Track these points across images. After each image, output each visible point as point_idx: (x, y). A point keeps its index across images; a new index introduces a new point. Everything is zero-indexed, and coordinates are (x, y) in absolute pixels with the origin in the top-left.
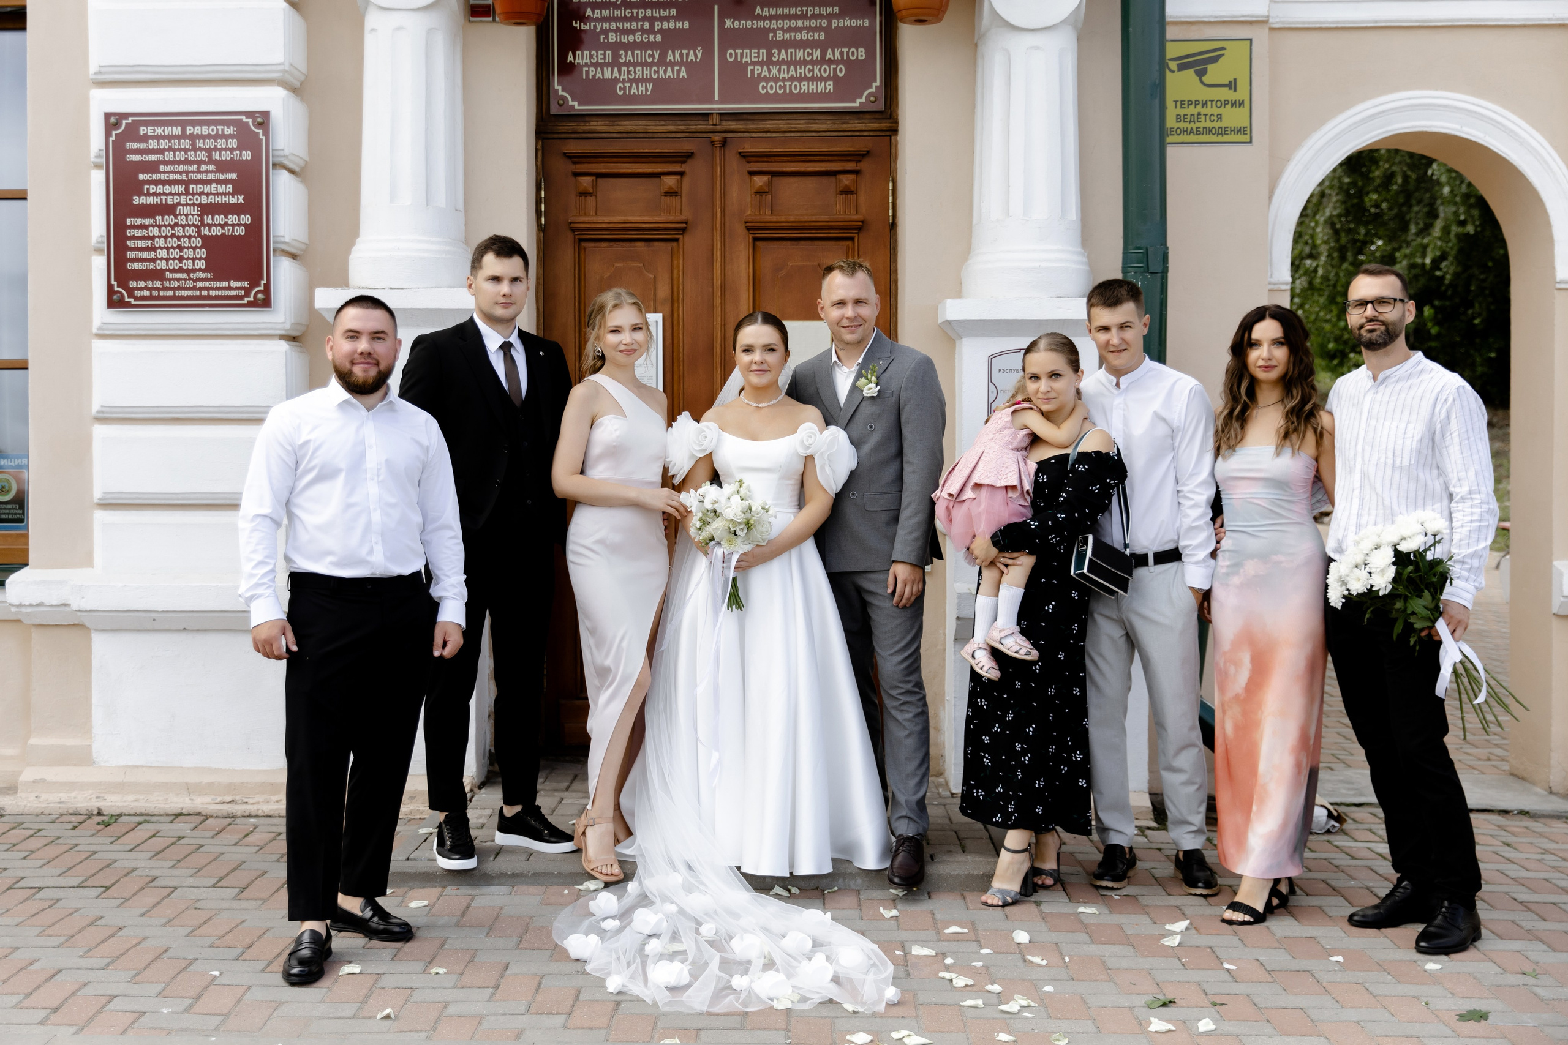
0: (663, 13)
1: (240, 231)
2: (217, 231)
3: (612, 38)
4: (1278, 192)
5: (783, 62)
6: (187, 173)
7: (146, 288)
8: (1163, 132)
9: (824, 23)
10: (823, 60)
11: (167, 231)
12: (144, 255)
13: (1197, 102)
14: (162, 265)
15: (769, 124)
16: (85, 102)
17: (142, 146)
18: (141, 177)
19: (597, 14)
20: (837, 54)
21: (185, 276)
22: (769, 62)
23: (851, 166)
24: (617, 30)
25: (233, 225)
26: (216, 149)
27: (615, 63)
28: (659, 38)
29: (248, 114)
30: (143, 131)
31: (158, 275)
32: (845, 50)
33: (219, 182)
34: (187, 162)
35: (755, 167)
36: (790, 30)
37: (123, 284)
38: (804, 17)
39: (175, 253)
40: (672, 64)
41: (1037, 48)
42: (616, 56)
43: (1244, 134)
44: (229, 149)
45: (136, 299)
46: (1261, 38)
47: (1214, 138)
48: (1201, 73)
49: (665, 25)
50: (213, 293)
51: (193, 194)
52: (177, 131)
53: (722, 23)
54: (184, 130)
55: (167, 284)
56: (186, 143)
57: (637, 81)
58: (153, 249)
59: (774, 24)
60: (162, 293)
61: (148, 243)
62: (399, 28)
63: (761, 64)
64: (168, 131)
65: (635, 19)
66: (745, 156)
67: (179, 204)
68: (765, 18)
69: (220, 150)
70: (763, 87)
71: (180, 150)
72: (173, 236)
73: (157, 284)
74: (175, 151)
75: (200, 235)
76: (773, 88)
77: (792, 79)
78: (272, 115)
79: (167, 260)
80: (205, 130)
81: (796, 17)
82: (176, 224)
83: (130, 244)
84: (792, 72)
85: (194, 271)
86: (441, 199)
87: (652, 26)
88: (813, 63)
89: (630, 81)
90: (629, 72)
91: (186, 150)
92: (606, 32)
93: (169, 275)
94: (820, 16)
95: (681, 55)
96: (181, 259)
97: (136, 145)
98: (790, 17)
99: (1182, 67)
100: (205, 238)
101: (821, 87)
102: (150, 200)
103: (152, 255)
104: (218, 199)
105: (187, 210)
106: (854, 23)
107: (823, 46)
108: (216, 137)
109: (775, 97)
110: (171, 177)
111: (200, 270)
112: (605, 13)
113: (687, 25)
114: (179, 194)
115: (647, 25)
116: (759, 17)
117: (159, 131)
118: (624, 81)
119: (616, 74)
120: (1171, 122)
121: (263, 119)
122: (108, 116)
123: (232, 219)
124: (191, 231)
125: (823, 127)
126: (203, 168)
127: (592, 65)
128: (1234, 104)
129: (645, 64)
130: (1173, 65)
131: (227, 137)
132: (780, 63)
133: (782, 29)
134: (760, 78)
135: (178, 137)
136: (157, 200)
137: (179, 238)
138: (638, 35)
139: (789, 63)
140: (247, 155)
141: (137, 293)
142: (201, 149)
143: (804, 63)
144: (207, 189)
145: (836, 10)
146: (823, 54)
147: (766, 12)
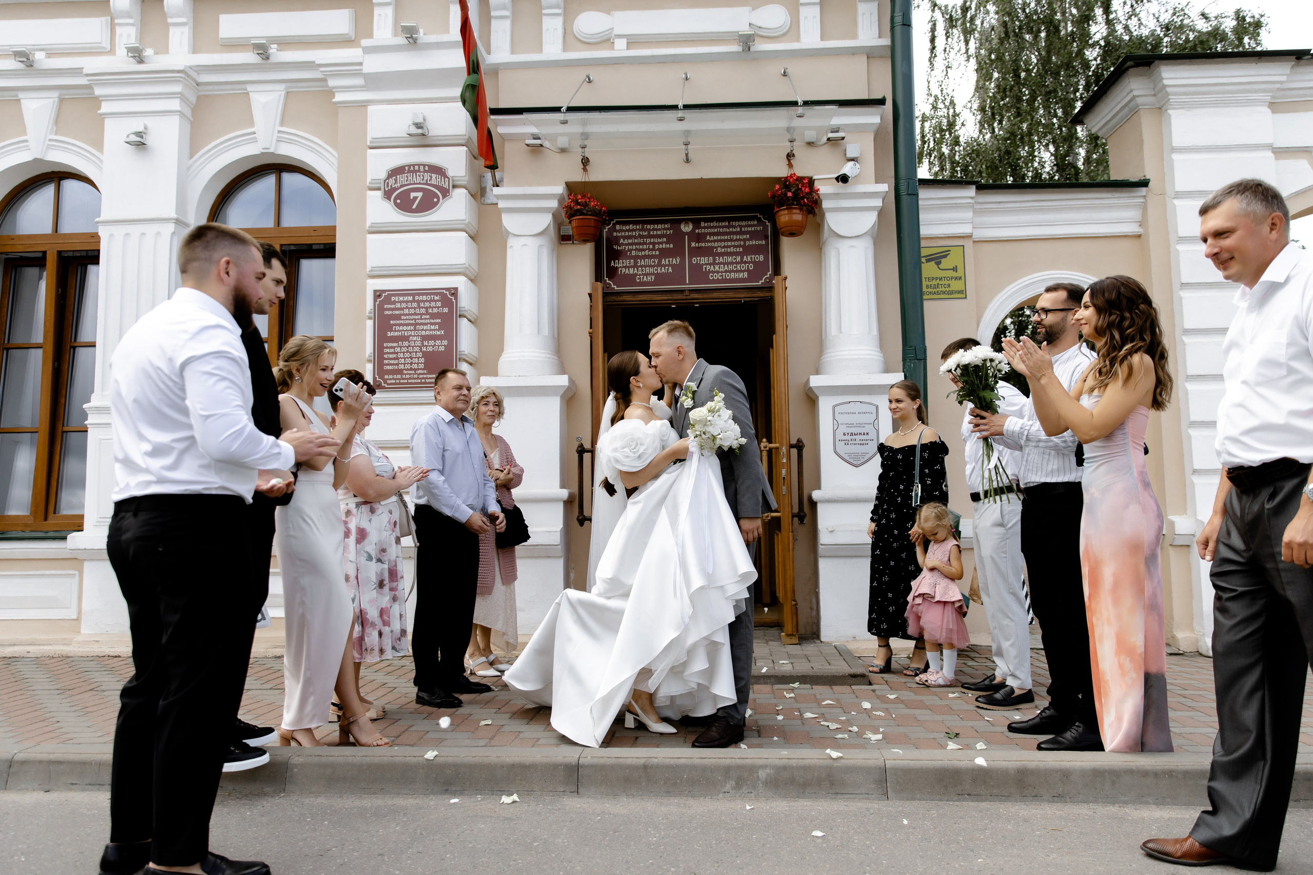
0: (659, 240)
1: (442, 349)
2: (430, 349)
3: (634, 253)
4: (981, 324)
5: (721, 263)
6: (415, 319)
7: (393, 379)
8: (922, 293)
9: (742, 243)
10: (742, 262)
11: (404, 349)
12: (392, 362)
13: (937, 278)
14: (402, 367)
15: (714, 295)
16: (364, 286)
17: (393, 306)
18: (392, 322)
19: (626, 241)
20: (749, 258)
21: (413, 372)
22: (714, 264)
24: (636, 249)
25: (439, 346)
26: (430, 307)
27: (635, 266)
28: (657, 253)
29: (447, 289)
30: (393, 299)
31: (400, 372)
32: (753, 256)
33: (431, 324)
34: (415, 314)
36: (724, 247)
37: (381, 377)
38: (731, 240)
39: (409, 361)
40: (665, 266)
41: (853, 246)
42: (636, 263)
43: (962, 294)
44: (437, 307)
45: (388, 384)
46: (968, 245)
47: (947, 296)
48: (938, 264)
49: (661, 246)
50: (428, 381)
51: (418, 330)
52: (410, 298)
53: (689, 245)
54: (414, 298)
55: (404, 376)
56: (415, 305)
57: (647, 275)
58: (397, 359)
59: (716, 244)
60: (401, 381)
61: (395, 356)
62: (525, 245)
63: (710, 264)
64: (406, 299)
65: (646, 244)
67: (411, 335)
68: (711, 242)
69: (433, 308)
70: (711, 276)
71: (412, 308)
72: (407, 352)
73: (399, 376)
74: (409, 308)
75: (421, 351)
76: (717, 276)
77: (726, 271)
78: (459, 290)
79: (404, 364)
80: (425, 298)
81: (727, 240)
82: (409, 346)
83: (386, 356)
84: (726, 268)
85: (418, 369)
86: (546, 331)
87: (654, 247)
88: (737, 263)
89: (643, 274)
90: (642, 270)
91: (415, 308)
92: (630, 251)
93: (405, 372)
94: (740, 240)
95: (669, 261)
96: (411, 363)
97: (389, 306)
98: (724, 241)
99: (928, 261)
100: (424, 353)
101: (741, 275)
102: (396, 334)
103: (396, 362)
104: (431, 333)
105: (415, 338)
106: (757, 242)
107: (742, 254)
108: (430, 301)
109: (718, 281)
110: (407, 322)
111: (421, 369)
112: (630, 241)
113: (672, 246)
114: (411, 331)
115: (651, 247)
116: (709, 241)
117: (401, 299)
118: (640, 275)
119: (636, 271)
120: (924, 289)
121: (454, 292)
122: (375, 291)
123: (438, 343)
124: (417, 349)
125: (743, 295)
126: (424, 317)
127: (624, 267)
128: (956, 278)
129: (650, 266)
130: (923, 260)
131: (436, 301)
132: (719, 264)
133: (720, 247)
134: (710, 272)
135: (411, 302)
136: (400, 334)
137: (410, 353)
138: (647, 251)
139: (724, 264)
140: (446, 310)
141: (389, 382)
142: (422, 308)
143: (732, 263)
144: (425, 328)
145: (748, 236)
146: (742, 259)
147: (712, 238)
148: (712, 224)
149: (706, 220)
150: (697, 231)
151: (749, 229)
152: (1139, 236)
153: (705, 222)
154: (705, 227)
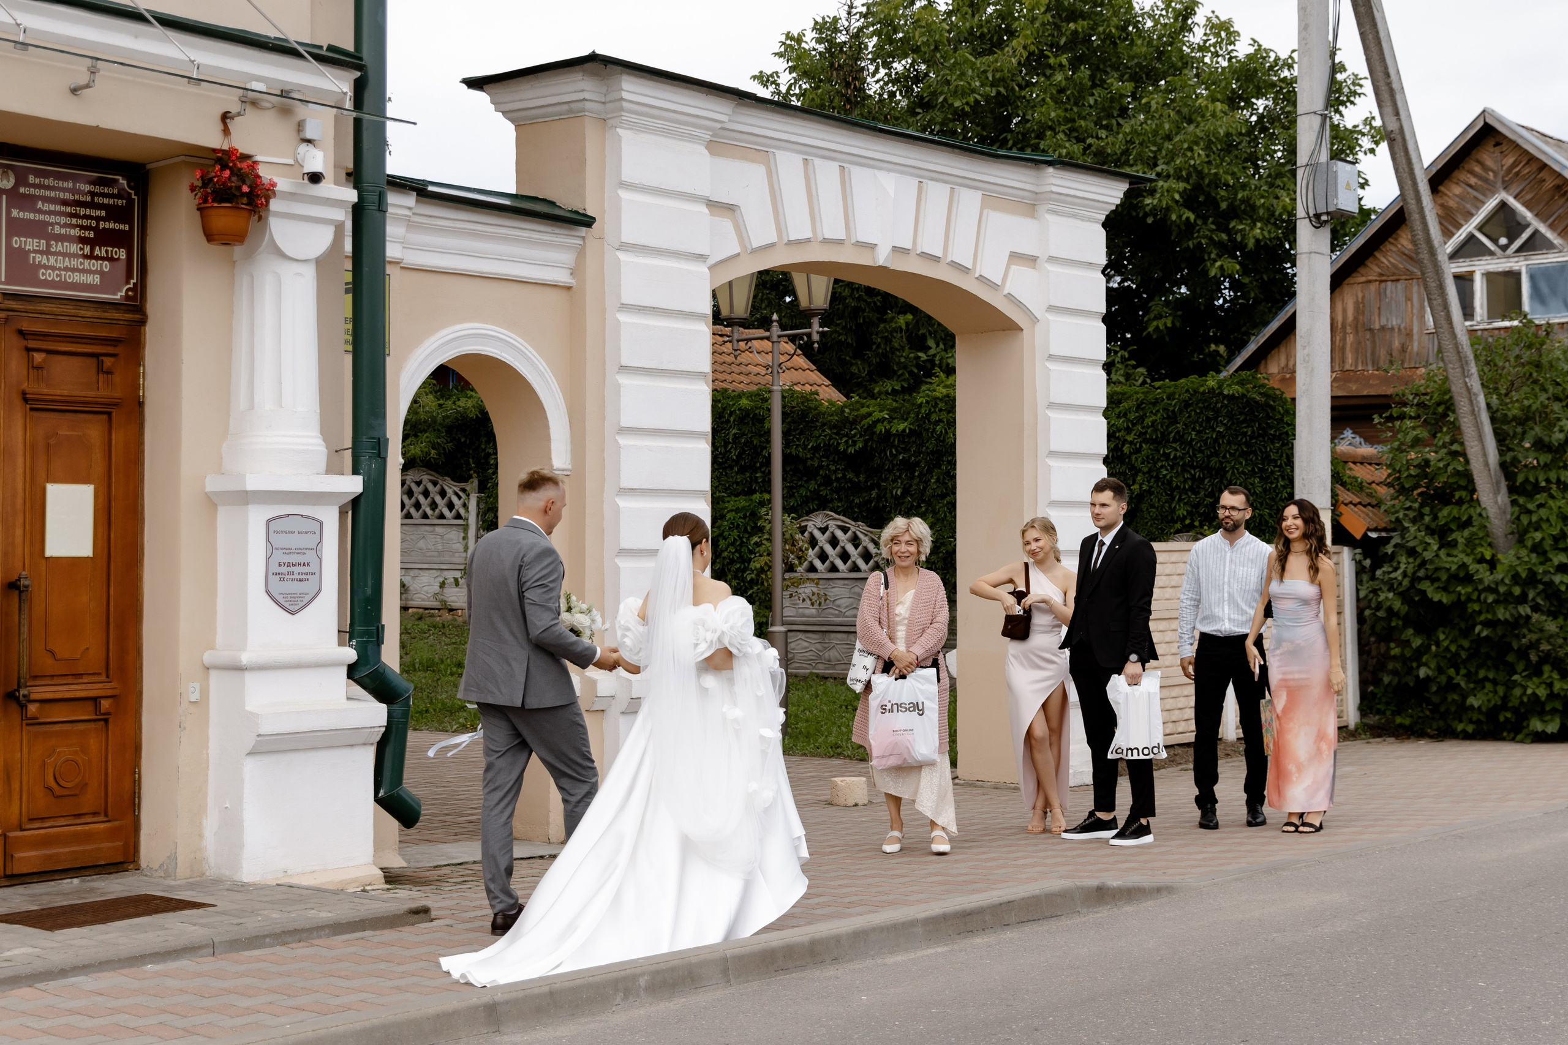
5: (59, 253)
9: (94, 223)
10: (92, 256)
15: (44, 307)
20: (103, 252)
22: (47, 252)
23: (110, 350)
32: (110, 249)
35: (32, 344)
36: (64, 225)
38: (77, 216)
46: (395, 274)
53: (8, 213)
59: (52, 219)
63: (41, 252)
66: (21, 333)
68: (44, 213)
70: (43, 274)
76: (51, 275)
77: (66, 269)
81: (70, 215)
84: (67, 263)
88: (84, 257)
94: (90, 217)
98: (65, 215)
101: (90, 279)
106: (117, 226)
107: (92, 243)
109: (52, 284)
116: (40, 211)
125: (88, 314)
132: (56, 254)
133: (58, 224)
134: (41, 266)
139: (64, 255)
143: (76, 256)
145: (103, 213)
146: (92, 250)
147: (47, 207)
148: (46, 182)
149: (39, 174)
150: (22, 190)
151: (106, 201)
152: (569, 288)
153: (36, 176)
154: (35, 186)
